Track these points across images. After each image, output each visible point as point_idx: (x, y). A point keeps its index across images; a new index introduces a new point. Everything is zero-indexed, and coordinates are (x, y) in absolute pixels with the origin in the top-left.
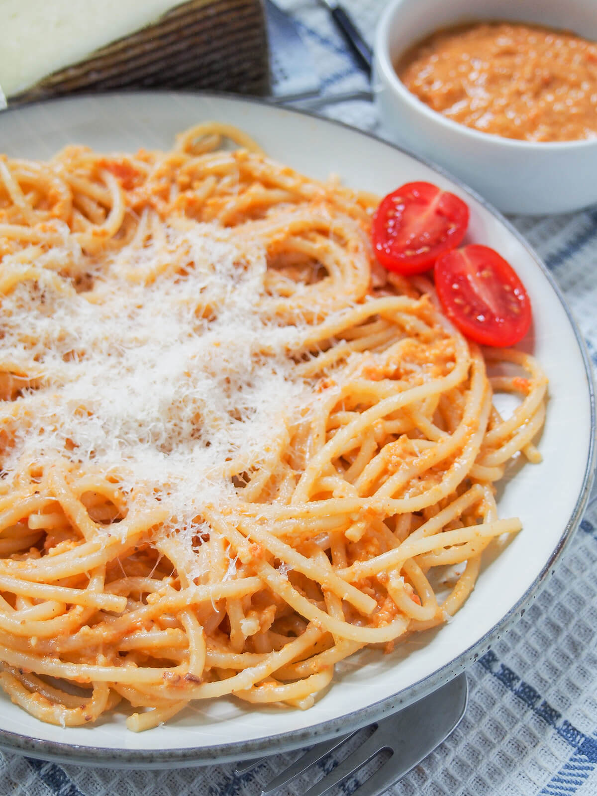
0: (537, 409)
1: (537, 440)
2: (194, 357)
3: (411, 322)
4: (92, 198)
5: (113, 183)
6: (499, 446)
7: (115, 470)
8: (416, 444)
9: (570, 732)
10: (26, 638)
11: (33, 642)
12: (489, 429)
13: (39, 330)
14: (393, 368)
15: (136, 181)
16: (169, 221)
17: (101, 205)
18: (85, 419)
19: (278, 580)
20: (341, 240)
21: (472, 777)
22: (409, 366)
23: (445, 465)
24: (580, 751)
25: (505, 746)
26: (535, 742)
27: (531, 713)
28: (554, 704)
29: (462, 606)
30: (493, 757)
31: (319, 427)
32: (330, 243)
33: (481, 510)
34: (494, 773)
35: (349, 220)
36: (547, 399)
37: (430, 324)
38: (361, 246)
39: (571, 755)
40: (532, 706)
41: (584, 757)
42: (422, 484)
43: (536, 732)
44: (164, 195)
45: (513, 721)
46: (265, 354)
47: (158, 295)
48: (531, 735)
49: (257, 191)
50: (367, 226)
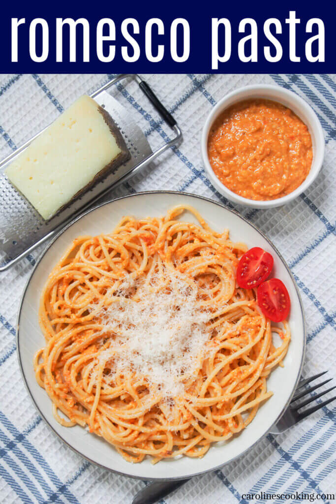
0: (285, 348)
1: (283, 359)
2: (172, 338)
3: (247, 310)
4: (137, 250)
5: (144, 244)
6: (270, 362)
7: (147, 376)
8: (242, 368)
9: (281, 451)
10: (122, 443)
11: (124, 444)
12: (268, 356)
13: (120, 318)
14: (238, 333)
15: (152, 242)
16: (164, 263)
17: (140, 252)
18: (136, 355)
19: (195, 424)
20: (225, 270)
21: (250, 465)
22: (244, 331)
23: (251, 376)
24: (283, 457)
25: (261, 455)
26: (270, 454)
27: (270, 444)
28: (278, 442)
29: (251, 422)
30: (257, 459)
31: (211, 361)
32: (222, 271)
33: (261, 388)
34: (257, 464)
35: (229, 262)
36: (290, 341)
37: (253, 310)
38: (232, 275)
39: (280, 458)
40: (271, 442)
41: (284, 459)
42: (242, 384)
43: (271, 451)
44: (162, 249)
45: (264, 447)
46: (195, 324)
47: (160, 299)
48: (270, 452)
49: (197, 243)
50: (236, 264)
